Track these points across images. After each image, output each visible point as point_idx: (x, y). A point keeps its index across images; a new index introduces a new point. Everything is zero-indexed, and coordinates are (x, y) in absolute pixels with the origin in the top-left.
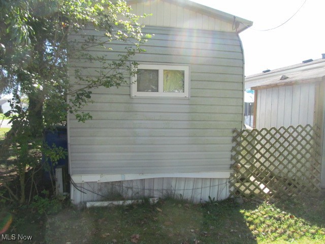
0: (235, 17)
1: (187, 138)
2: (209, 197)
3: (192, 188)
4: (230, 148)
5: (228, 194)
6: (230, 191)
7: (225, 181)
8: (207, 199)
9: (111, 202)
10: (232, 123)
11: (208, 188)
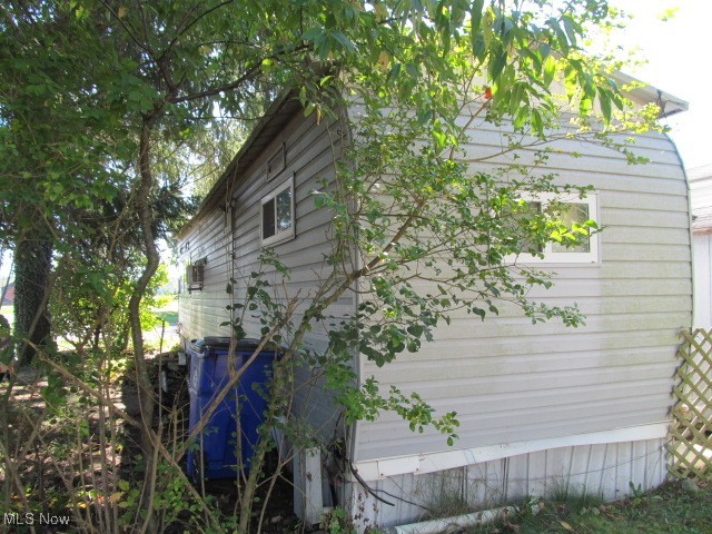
0: (660, 93)
1: (597, 354)
2: (631, 484)
3: (600, 467)
4: (672, 372)
5: (664, 472)
6: (667, 466)
7: (657, 446)
8: (627, 490)
9: (449, 520)
10: (676, 315)
11: (628, 465)
